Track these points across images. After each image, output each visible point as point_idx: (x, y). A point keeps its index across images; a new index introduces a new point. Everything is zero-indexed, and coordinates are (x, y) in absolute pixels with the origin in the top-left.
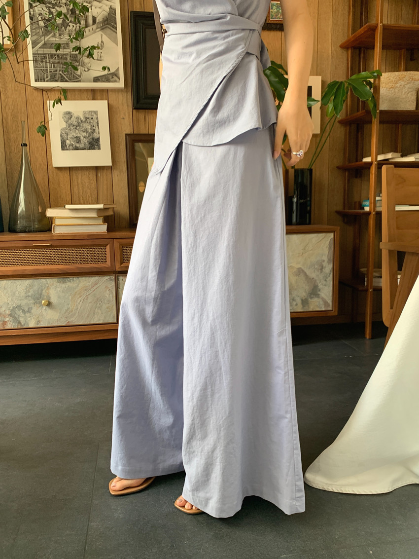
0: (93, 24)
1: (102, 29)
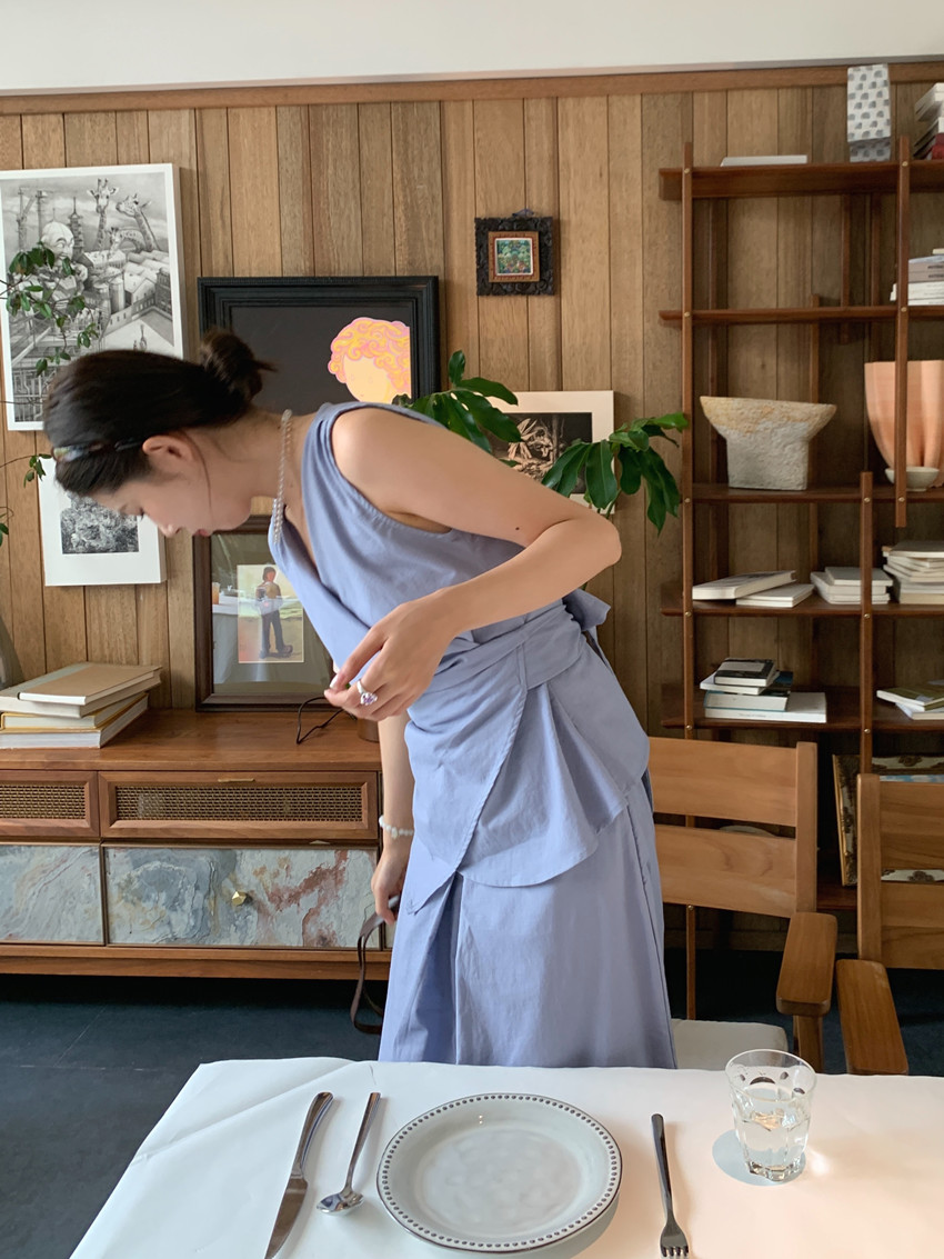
0: (126, 307)
1: (143, 314)
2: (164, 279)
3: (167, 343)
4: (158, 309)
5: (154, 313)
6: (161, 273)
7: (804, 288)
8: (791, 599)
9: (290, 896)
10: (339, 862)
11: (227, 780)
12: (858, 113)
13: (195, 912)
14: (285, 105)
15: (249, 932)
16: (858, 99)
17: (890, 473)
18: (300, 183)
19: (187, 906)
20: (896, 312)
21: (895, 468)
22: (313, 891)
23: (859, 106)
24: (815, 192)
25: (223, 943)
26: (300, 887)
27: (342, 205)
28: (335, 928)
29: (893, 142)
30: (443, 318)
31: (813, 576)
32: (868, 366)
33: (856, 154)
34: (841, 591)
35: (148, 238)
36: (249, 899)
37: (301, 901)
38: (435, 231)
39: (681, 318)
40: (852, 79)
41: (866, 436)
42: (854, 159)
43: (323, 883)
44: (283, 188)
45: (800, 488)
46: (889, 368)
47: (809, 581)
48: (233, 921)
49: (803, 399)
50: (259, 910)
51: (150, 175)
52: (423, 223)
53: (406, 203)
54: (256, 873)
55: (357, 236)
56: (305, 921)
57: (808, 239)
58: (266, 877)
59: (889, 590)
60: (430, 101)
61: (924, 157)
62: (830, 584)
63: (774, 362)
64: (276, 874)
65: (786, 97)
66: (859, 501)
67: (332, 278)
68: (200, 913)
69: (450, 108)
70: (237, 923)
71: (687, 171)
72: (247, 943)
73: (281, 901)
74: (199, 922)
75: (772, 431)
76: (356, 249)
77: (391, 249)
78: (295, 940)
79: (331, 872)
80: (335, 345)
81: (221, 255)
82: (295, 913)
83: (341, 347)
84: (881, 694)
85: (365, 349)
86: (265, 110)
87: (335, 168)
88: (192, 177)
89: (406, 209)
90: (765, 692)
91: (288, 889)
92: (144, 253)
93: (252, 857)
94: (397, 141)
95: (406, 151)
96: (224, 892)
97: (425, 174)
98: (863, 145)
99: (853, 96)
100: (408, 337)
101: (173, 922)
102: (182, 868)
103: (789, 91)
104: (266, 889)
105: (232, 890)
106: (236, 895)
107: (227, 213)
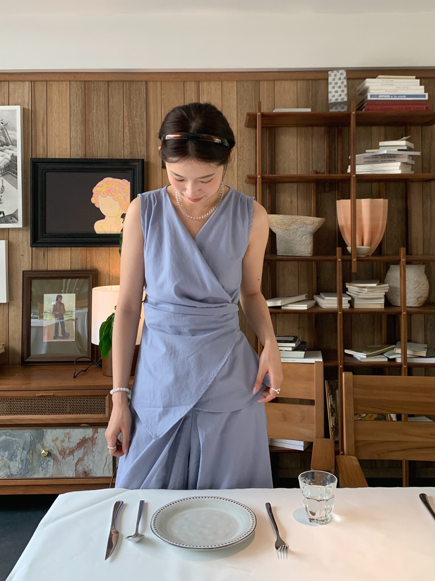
2: (14, 158)
3: (14, 188)
4: (10, 173)
5: (8, 175)
6: (13, 156)
7: (309, 167)
8: (306, 305)
9: (70, 452)
10: (94, 434)
11: (40, 395)
12: (333, 90)
13: (22, 461)
14: (74, 81)
15: (49, 470)
16: (333, 85)
17: (349, 249)
18: (80, 116)
19: (18, 458)
20: (350, 177)
21: (352, 247)
22: (81, 449)
23: (334, 87)
24: (312, 125)
25: (36, 476)
26: (75, 447)
27: (99, 126)
28: (91, 467)
29: (348, 103)
30: (146, 178)
31: (315, 297)
32: (338, 201)
33: (332, 108)
34: (328, 302)
35: (7, 140)
36: (49, 454)
37: (75, 454)
38: (143, 139)
39: (257, 178)
40: (331, 76)
41: (337, 232)
42: (331, 111)
43: (86, 445)
44: (72, 118)
45: (309, 255)
46: (348, 202)
47: (313, 299)
48: (41, 465)
49: (310, 216)
50: (54, 459)
51: (9, 111)
52: (137, 135)
53: (129, 126)
54: (53, 441)
55: (106, 141)
56: (77, 464)
57: (311, 146)
58: (58, 442)
59: (349, 302)
60: (142, 81)
61: (362, 110)
62: (323, 299)
63: (296, 199)
64: (63, 441)
65: (300, 84)
66: (336, 260)
67: (95, 159)
68: (25, 462)
69: (151, 84)
70: (43, 466)
71: (259, 114)
72: (48, 476)
73: (65, 454)
74: (24, 467)
75: (297, 230)
76: (106, 147)
77: (122, 147)
78: (71, 474)
79: (90, 439)
80: (95, 190)
81: (41, 148)
82: (71, 460)
83: (97, 191)
84: (347, 351)
85: (109, 192)
86: (65, 83)
87: (97, 110)
88: (29, 112)
89: (129, 129)
90: (295, 349)
91: (69, 448)
92: (5, 146)
93: (51, 433)
94: (126, 99)
95: (130, 104)
96: (37, 451)
97: (138, 114)
98: (336, 104)
99: (331, 83)
100: (129, 186)
101: (11, 467)
102: (17, 439)
103: (302, 81)
104: (58, 448)
105: (41, 449)
106: (43, 452)
107: (45, 129)
